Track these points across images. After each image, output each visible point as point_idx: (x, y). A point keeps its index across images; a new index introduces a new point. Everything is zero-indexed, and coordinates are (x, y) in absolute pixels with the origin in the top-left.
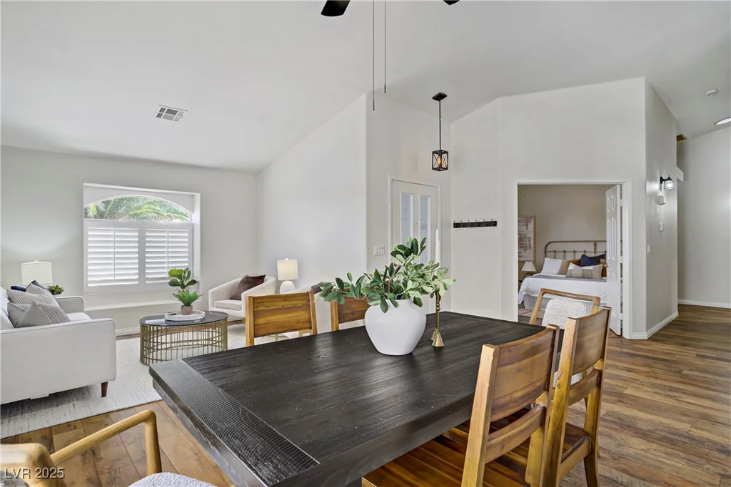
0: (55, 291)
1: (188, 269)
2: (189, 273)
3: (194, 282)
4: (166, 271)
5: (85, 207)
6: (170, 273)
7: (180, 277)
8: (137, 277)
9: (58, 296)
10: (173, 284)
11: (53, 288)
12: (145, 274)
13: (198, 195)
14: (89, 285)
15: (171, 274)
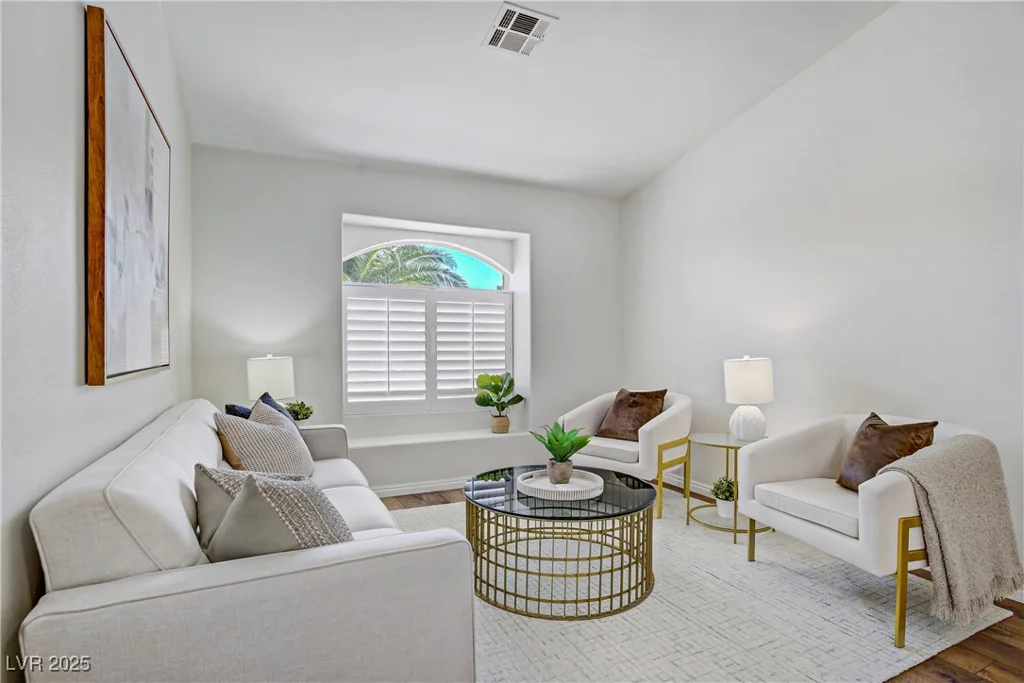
0: (298, 413)
1: (508, 374)
2: (512, 383)
3: (518, 399)
4: (470, 377)
5: (345, 259)
6: (478, 381)
7: (496, 389)
8: (423, 388)
9: (305, 425)
10: (483, 402)
11: (297, 408)
12: (436, 382)
13: (524, 239)
14: (350, 400)
15: (482, 383)
